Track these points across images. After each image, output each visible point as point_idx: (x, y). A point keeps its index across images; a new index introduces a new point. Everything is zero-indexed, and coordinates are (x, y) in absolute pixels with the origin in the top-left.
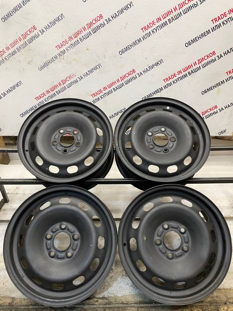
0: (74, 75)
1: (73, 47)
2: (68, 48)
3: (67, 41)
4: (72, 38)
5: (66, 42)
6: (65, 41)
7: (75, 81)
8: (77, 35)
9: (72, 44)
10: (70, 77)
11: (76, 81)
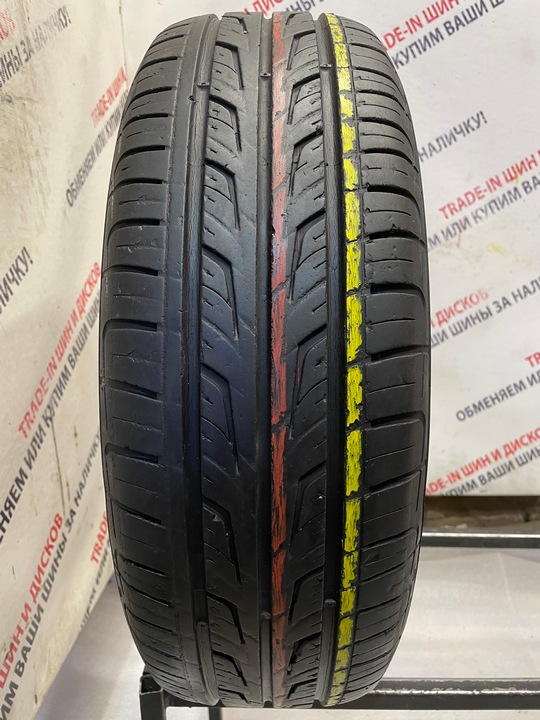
0: (483, 295)
1: (495, 210)
2: (480, 213)
3: (480, 192)
4: (499, 183)
5: (477, 194)
6: (474, 192)
7: (482, 314)
8: (515, 172)
9: (494, 201)
10: (468, 300)
11: (486, 315)
